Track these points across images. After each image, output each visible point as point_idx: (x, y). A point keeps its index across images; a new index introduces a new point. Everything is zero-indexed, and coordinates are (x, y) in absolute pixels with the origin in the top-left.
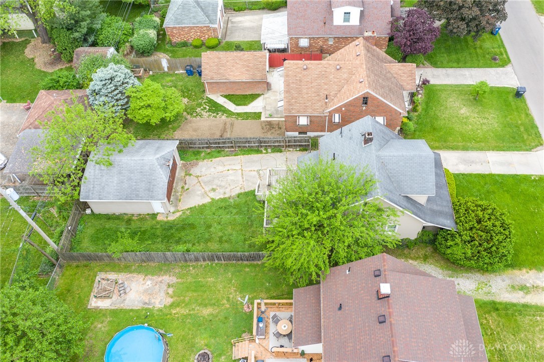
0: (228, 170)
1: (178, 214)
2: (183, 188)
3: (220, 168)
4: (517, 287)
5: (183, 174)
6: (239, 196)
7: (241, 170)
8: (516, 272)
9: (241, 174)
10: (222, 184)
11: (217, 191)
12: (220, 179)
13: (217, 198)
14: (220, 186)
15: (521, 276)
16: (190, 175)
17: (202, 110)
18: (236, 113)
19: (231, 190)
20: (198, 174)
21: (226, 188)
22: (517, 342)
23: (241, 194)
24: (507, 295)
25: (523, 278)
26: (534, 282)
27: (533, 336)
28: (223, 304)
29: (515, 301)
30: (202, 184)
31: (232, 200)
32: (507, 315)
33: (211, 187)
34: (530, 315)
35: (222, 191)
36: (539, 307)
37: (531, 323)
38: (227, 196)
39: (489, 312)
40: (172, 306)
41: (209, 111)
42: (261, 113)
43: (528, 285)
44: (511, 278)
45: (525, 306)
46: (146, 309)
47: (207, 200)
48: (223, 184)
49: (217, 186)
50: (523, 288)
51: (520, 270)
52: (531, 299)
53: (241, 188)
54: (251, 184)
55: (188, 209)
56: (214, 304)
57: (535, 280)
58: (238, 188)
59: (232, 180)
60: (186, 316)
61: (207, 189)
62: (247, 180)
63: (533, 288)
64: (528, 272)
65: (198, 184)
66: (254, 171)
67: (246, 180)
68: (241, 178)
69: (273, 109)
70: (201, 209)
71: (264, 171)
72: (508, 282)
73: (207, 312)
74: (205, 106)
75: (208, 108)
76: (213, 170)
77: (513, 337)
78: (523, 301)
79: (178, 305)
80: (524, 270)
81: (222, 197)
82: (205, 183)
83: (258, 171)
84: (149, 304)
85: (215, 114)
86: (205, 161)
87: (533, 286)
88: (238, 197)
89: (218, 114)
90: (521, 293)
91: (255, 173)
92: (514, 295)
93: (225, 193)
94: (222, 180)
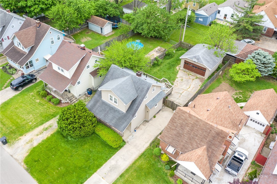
0: (189, 87)
1: (178, 69)
2: (191, 74)
3: (192, 86)
4: (49, 128)
5: (198, 77)
7: (186, 90)
8: (52, 133)
13: (177, 79)
14: (182, 82)
15: (49, 133)
16: (196, 78)
17: (240, 97)
19: (178, 83)
20: (195, 80)
21: (180, 83)
22: (39, 112)
24: (51, 123)
25: (48, 133)
26: (43, 134)
27: (34, 117)
29: (47, 123)
32: (48, 116)
33: (184, 80)
34: (39, 122)
35: (179, 81)
36: (36, 127)
37: (37, 121)
38: (175, 81)
39: (54, 113)
43: (45, 132)
44: (53, 129)
45: (42, 124)
47: (178, 76)
50: (46, 129)
51: (51, 135)
52: (41, 128)
53: (176, 86)
54: (175, 89)
55: (178, 72)
57: (43, 135)
59: (183, 86)
62: (179, 89)
63: (42, 132)
64: (48, 136)
65: (189, 78)
66: (183, 93)
68: (182, 88)
70: (175, 74)
71: (180, 95)
72: (54, 127)
76: (194, 84)
77: (42, 112)
78: (44, 125)
80: (49, 136)
82: (188, 80)
86: (201, 84)
87: (43, 133)
90: (46, 127)
92: (49, 124)
94: (185, 84)
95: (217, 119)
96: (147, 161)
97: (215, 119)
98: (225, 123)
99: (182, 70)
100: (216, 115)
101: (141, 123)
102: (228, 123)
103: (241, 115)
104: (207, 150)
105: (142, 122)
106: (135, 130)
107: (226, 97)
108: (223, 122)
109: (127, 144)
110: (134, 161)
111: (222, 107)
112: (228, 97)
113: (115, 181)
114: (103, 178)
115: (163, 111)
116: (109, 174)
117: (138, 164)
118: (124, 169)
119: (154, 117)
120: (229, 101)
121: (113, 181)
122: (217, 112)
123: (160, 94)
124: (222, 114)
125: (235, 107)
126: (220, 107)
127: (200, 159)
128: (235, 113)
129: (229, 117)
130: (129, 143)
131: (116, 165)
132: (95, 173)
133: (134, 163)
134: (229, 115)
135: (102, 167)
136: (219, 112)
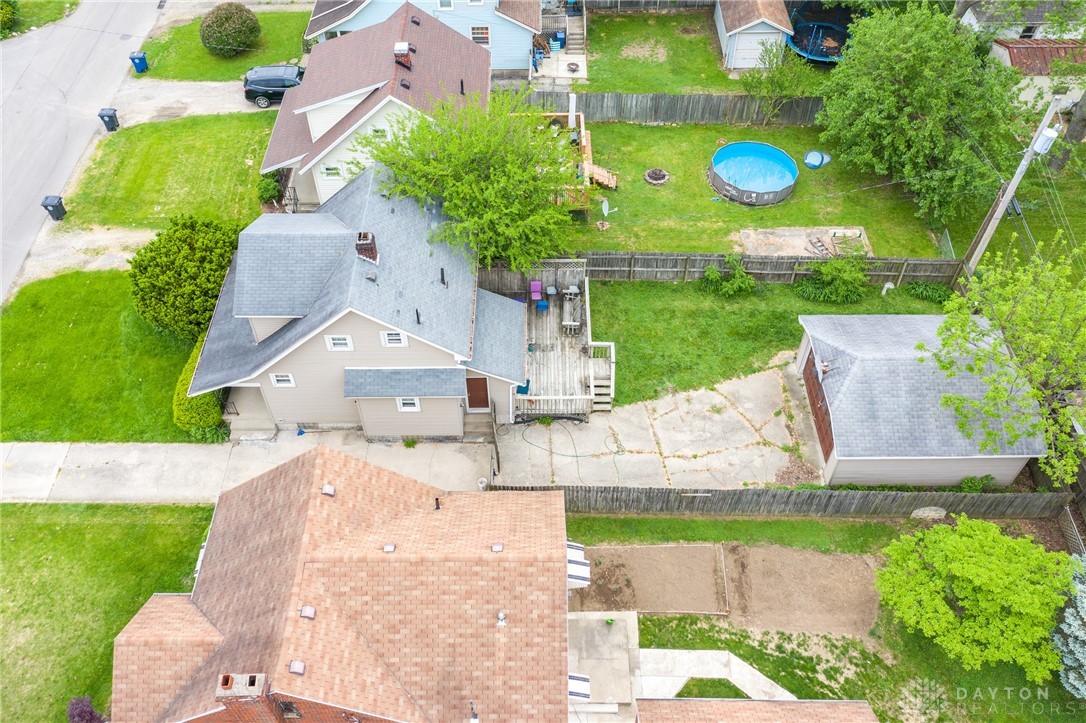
0: (695, 457)
1: (776, 360)
2: (791, 417)
3: (715, 462)
5: (804, 450)
6: (656, 395)
7: (665, 455)
9: (662, 445)
10: (703, 423)
11: (708, 407)
12: (709, 435)
13: (702, 390)
14: (704, 418)
16: (786, 449)
17: (837, 670)
18: (719, 648)
19: (677, 408)
20: (766, 450)
21: (688, 413)
23: (651, 398)
28: (644, 230)
30: (747, 424)
31: (669, 385)
33: (725, 416)
35: (696, 407)
37: (176, 212)
38: (683, 395)
40: (728, 232)
41: (810, 664)
42: (642, 645)
46: (766, 227)
47: (725, 386)
48: (699, 423)
49: (710, 419)
53: (654, 410)
54: (633, 419)
55: (759, 371)
56: (658, 231)
58: (661, 411)
59: (680, 432)
60: (699, 219)
61: (731, 414)
62: (643, 429)
65: (758, 426)
66: (632, 452)
67: (646, 430)
68: (660, 435)
69: (605, 650)
70: (730, 368)
71: (608, 451)
73: (670, 223)
74: (833, 684)
75: (822, 677)
76: (735, 460)
79: (716, 232)
81: (692, 393)
82: (743, 428)
83: (620, 451)
84: (765, 233)
85: (788, 647)
86: (762, 486)
88: (656, 391)
89: (779, 648)
91: (627, 445)
93: (688, 400)
94: (704, 431)
95: (376, 608)
96: (185, 535)
97: (366, 598)
98: (407, 650)
99: (787, 377)
100: (387, 588)
101: (346, 425)
102: (418, 660)
103: (536, 697)
104: (212, 654)
105: (350, 425)
106: (305, 430)
107: (530, 570)
108: (397, 637)
109: (227, 446)
110: (170, 502)
111: (457, 587)
112: (541, 579)
113: (65, 505)
114: (60, 470)
115: (461, 451)
116: (83, 476)
117: (160, 519)
118: (121, 499)
119: (410, 442)
120: (532, 597)
121: (61, 500)
122: (407, 583)
123: (443, 376)
124: (428, 612)
125: (537, 640)
126: (446, 578)
127: (151, 654)
128: (512, 664)
129: (453, 646)
130: (237, 448)
131: (125, 470)
132: (68, 444)
133: (159, 509)
134: (459, 640)
135: (98, 445)
136: (415, 593)
